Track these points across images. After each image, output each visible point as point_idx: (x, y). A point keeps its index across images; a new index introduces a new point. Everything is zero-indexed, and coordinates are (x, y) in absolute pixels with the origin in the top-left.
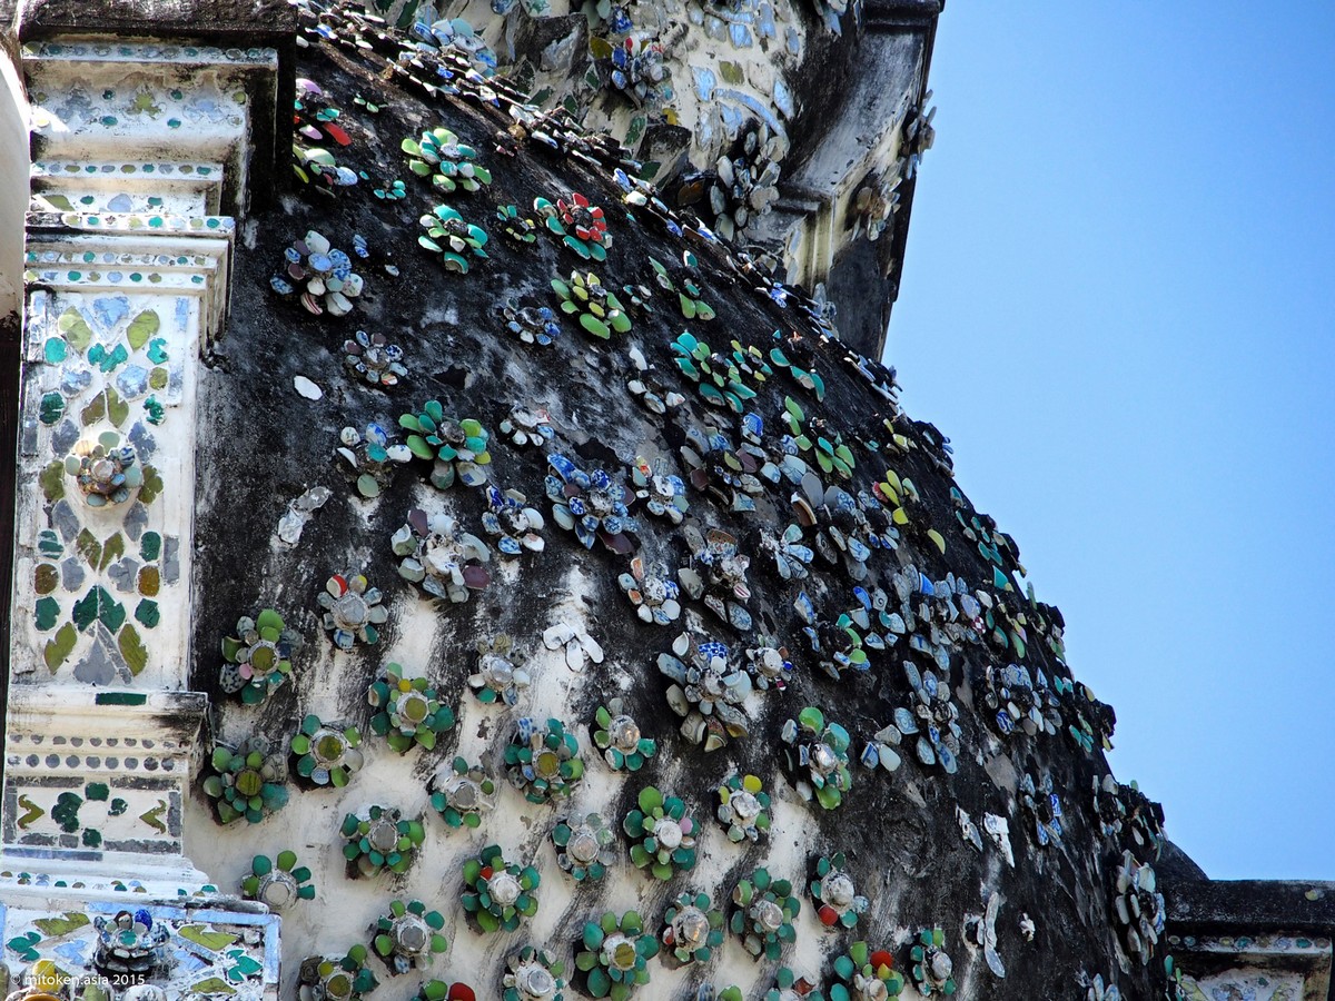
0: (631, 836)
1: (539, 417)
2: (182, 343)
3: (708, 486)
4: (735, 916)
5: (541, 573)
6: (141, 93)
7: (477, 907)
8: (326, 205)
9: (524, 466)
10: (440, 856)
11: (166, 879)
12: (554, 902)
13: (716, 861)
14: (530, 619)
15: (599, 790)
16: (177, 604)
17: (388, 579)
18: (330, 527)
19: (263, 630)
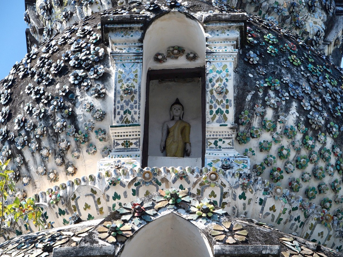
0: (304, 143)
1: (287, 78)
2: (231, 69)
3: (314, 88)
4: (321, 155)
5: (289, 103)
6: (223, 31)
7: (281, 155)
8: (253, 47)
9: (286, 86)
10: (275, 148)
11: (232, 153)
12: (293, 154)
13: (318, 147)
14: (287, 110)
15: (299, 136)
16: (232, 110)
17: (265, 105)
18: (255, 97)
19: (245, 114)
